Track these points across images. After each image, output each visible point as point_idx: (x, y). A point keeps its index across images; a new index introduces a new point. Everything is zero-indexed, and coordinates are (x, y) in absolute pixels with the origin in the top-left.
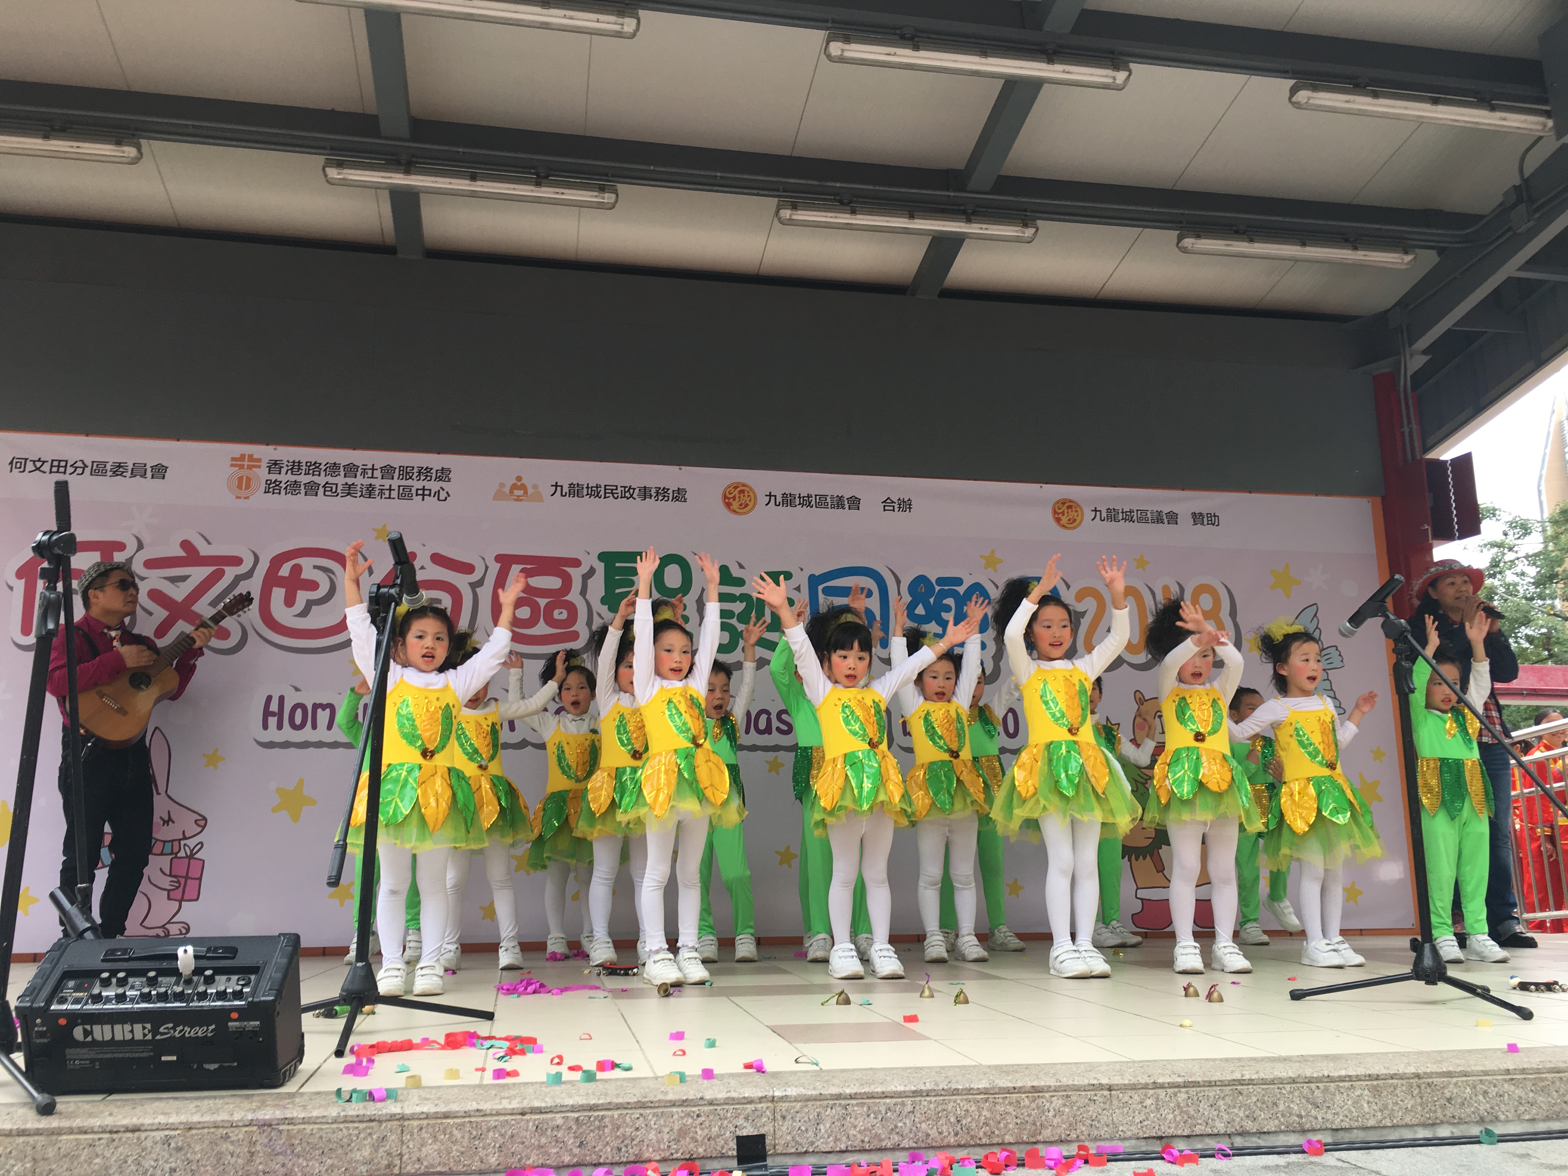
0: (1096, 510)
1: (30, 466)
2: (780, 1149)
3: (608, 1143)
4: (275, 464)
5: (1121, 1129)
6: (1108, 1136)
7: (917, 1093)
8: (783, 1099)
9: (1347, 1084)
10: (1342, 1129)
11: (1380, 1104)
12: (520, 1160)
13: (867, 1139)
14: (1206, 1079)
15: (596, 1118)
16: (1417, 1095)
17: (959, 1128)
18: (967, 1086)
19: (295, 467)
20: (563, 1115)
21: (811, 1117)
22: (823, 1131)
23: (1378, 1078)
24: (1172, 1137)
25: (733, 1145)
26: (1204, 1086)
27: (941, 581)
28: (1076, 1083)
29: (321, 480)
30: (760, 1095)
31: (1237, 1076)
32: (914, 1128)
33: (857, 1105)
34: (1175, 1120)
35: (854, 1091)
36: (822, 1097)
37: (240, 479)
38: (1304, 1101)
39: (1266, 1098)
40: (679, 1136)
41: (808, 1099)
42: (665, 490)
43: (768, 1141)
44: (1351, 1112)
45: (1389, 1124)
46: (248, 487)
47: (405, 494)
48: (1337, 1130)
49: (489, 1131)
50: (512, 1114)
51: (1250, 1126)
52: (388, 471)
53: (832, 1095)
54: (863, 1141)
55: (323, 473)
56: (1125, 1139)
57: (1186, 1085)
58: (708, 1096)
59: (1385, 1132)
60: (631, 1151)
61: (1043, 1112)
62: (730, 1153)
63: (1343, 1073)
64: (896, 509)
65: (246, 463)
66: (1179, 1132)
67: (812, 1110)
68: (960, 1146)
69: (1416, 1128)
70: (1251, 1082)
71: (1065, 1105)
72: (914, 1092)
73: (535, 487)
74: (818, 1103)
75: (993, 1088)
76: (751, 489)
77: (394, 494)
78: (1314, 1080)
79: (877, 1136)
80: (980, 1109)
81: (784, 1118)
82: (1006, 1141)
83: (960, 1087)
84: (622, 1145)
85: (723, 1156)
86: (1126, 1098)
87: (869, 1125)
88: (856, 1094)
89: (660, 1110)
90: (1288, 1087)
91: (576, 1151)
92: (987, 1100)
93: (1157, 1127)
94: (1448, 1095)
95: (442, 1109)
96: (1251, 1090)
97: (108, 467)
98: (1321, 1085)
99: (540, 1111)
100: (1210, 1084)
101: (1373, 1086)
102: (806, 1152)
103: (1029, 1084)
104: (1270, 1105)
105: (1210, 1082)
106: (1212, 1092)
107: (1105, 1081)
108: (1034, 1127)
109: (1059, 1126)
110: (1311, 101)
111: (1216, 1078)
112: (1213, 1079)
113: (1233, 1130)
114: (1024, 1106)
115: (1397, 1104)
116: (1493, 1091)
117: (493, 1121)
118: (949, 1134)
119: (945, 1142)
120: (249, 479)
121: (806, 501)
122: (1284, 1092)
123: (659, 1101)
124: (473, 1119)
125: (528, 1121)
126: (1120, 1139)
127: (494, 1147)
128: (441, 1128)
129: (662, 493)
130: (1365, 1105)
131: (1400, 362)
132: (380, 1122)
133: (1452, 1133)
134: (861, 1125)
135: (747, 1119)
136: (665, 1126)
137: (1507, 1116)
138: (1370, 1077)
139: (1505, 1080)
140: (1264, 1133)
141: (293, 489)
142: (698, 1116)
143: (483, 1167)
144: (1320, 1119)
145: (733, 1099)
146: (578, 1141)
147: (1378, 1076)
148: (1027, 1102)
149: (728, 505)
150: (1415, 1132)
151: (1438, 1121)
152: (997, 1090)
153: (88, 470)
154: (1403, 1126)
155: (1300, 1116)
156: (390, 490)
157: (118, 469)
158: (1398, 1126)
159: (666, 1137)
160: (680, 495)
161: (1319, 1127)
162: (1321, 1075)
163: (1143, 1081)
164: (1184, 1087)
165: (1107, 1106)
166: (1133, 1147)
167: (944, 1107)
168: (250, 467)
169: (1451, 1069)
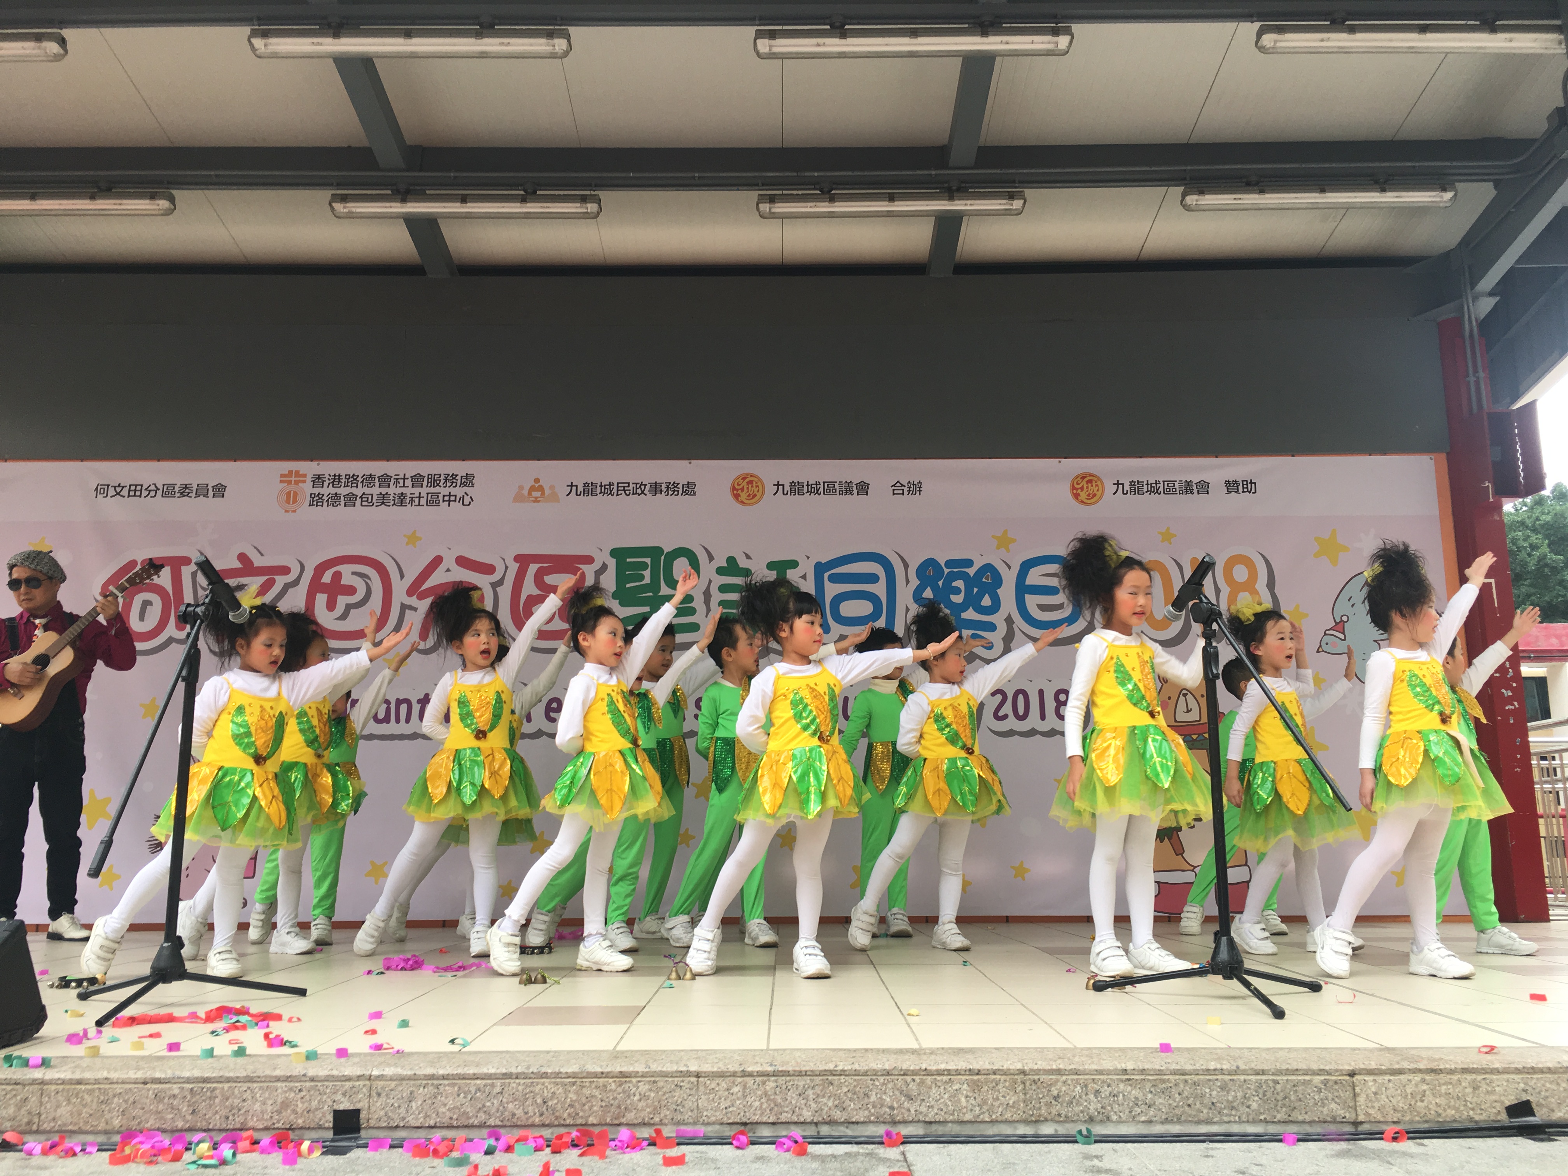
0: (1118, 484)
1: (112, 492)
2: (372, 1123)
3: (217, 1112)
4: (319, 478)
5: (705, 1114)
6: (691, 1120)
7: (507, 1076)
8: (380, 1077)
9: (945, 1078)
10: (935, 1122)
11: (979, 1100)
12: (139, 1123)
13: (455, 1117)
14: (797, 1069)
15: (208, 1089)
16: (1021, 1091)
17: (544, 1109)
18: (557, 1070)
19: (336, 480)
20: (180, 1085)
21: (404, 1095)
22: (414, 1108)
23: (978, 1073)
24: (757, 1123)
25: (330, 1117)
26: (794, 1075)
27: (950, 563)
28: (664, 1069)
29: (358, 491)
30: (359, 1073)
31: (831, 1066)
32: (501, 1108)
33: (449, 1085)
34: (761, 1107)
35: (446, 1072)
36: (416, 1077)
37: (289, 494)
38: (897, 1093)
39: (858, 1089)
40: (282, 1108)
41: (402, 1079)
42: (676, 485)
43: (363, 1115)
44: (946, 1105)
45: (987, 1119)
46: (295, 501)
47: (433, 501)
48: (931, 1123)
49: (114, 1096)
50: (135, 1083)
51: (838, 1115)
52: (417, 480)
53: (425, 1076)
54: (451, 1118)
55: (360, 485)
56: (708, 1124)
57: (776, 1074)
58: (311, 1073)
59: (982, 1126)
60: (237, 1120)
61: (629, 1096)
62: (327, 1125)
63: (943, 1066)
64: (906, 492)
65: (293, 479)
66: (764, 1119)
67: (405, 1089)
68: (544, 1125)
69: (1016, 1124)
70: (843, 1073)
71: (651, 1090)
72: (505, 1074)
73: (552, 487)
74: (412, 1082)
75: (582, 1072)
76: (760, 480)
77: (423, 501)
78: (909, 1073)
79: (465, 1113)
80: (566, 1092)
81: (379, 1095)
82: (590, 1122)
83: (550, 1071)
84: (230, 1114)
85: (320, 1128)
86: (713, 1085)
87: (459, 1104)
88: (448, 1075)
89: (265, 1085)
90: (882, 1079)
91: (189, 1117)
92: (574, 1084)
93: (742, 1114)
94: (1055, 1093)
95: (77, 1076)
96: (843, 1081)
97: (177, 489)
98: (917, 1078)
99: (159, 1081)
100: (800, 1074)
101: (972, 1080)
102: (397, 1127)
103: (618, 1069)
104: (862, 1095)
105: (801, 1072)
106: (801, 1082)
107: (693, 1068)
108: (618, 1111)
109: (643, 1110)
110: (1279, 44)
111: (807, 1068)
112: (804, 1069)
113: (820, 1119)
114: (611, 1090)
115: (998, 1099)
116: (1106, 1091)
117: (119, 1089)
118: (535, 1114)
119: (530, 1122)
120: (295, 494)
121: (814, 489)
122: (877, 1083)
123: (266, 1076)
124: (102, 1086)
125: (149, 1090)
126: (703, 1124)
127: (118, 1110)
128: (75, 1093)
129: (672, 488)
130: (963, 1100)
131: (1462, 307)
132: (24, 1085)
133: (1056, 1131)
134: (451, 1103)
135: (344, 1095)
136: (269, 1098)
137: (1120, 1117)
138: (971, 1072)
139: (1121, 1080)
140: (853, 1123)
141: (334, 499)
142: (300, 1090)
143: (109, 1128)
144: (913, 1111)
145: (333, 1076)
146: (191, 1109)
147: (979, 1071)
148: (613, 1086)
149: (736, 497)
150: (1016, 1128)
151: (1042, 1119)
152: (585, 1075)
153: (159, 493)
154: (1002, 1122)
155: (892, 1108)
156: (420, 497)
157: (185, 491)
158: (997, 1121)
159: (269, 1108)
160: (689, 489)
161: (911, 1119)
162: (918, 1068)
163: (731, 1069)
164: (774, 1076)
165: (693, 1092)
166: (716, 1132)
167: (531, 1089)
168: (297, 483)
169: (1061, 1067)
